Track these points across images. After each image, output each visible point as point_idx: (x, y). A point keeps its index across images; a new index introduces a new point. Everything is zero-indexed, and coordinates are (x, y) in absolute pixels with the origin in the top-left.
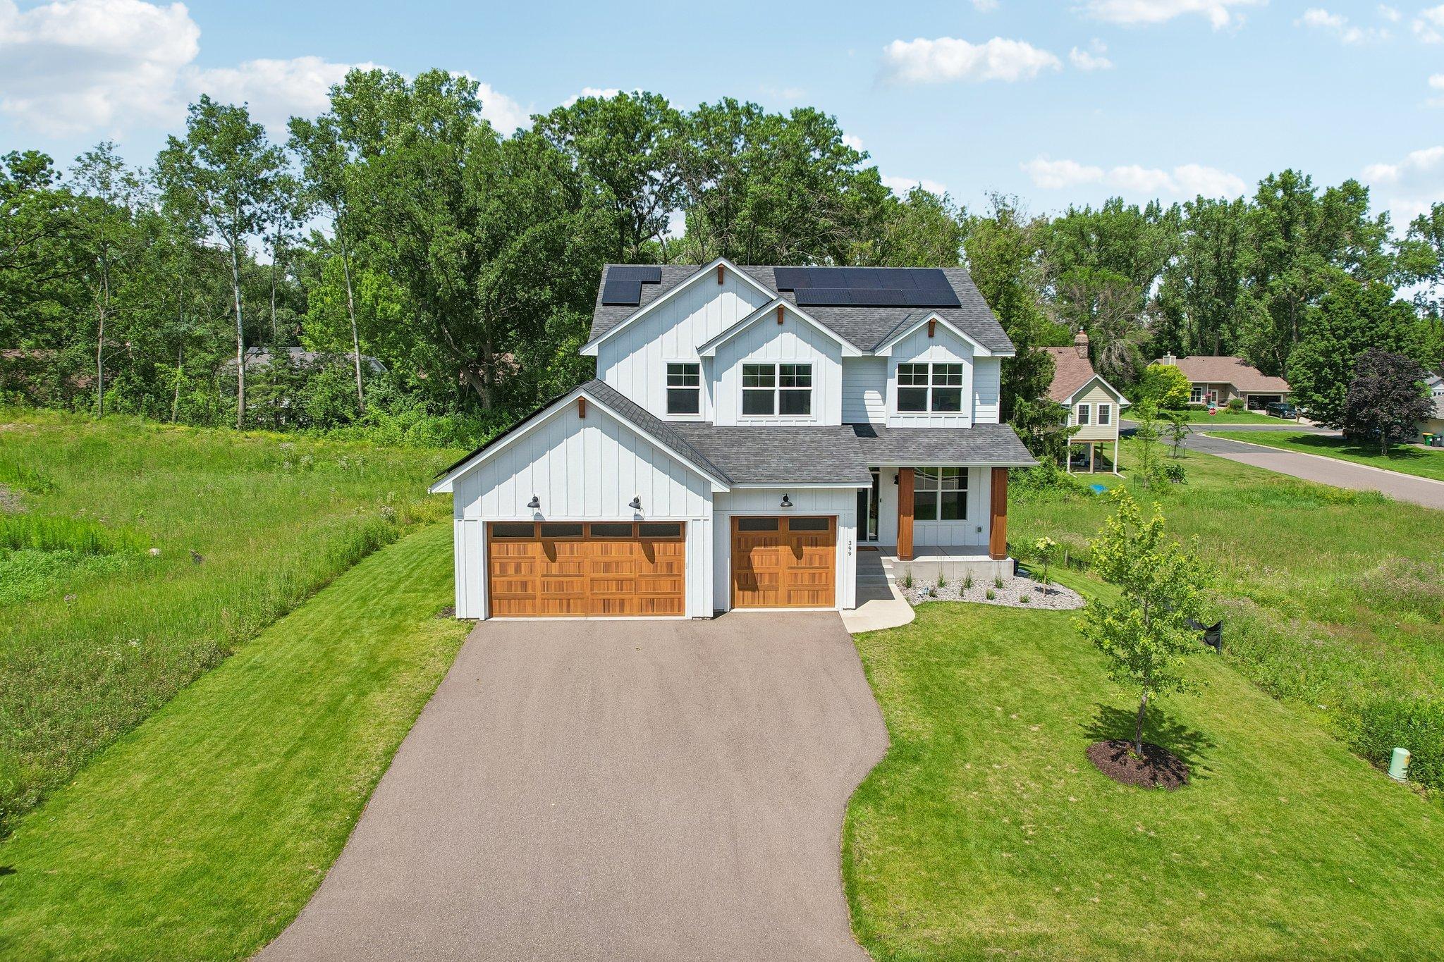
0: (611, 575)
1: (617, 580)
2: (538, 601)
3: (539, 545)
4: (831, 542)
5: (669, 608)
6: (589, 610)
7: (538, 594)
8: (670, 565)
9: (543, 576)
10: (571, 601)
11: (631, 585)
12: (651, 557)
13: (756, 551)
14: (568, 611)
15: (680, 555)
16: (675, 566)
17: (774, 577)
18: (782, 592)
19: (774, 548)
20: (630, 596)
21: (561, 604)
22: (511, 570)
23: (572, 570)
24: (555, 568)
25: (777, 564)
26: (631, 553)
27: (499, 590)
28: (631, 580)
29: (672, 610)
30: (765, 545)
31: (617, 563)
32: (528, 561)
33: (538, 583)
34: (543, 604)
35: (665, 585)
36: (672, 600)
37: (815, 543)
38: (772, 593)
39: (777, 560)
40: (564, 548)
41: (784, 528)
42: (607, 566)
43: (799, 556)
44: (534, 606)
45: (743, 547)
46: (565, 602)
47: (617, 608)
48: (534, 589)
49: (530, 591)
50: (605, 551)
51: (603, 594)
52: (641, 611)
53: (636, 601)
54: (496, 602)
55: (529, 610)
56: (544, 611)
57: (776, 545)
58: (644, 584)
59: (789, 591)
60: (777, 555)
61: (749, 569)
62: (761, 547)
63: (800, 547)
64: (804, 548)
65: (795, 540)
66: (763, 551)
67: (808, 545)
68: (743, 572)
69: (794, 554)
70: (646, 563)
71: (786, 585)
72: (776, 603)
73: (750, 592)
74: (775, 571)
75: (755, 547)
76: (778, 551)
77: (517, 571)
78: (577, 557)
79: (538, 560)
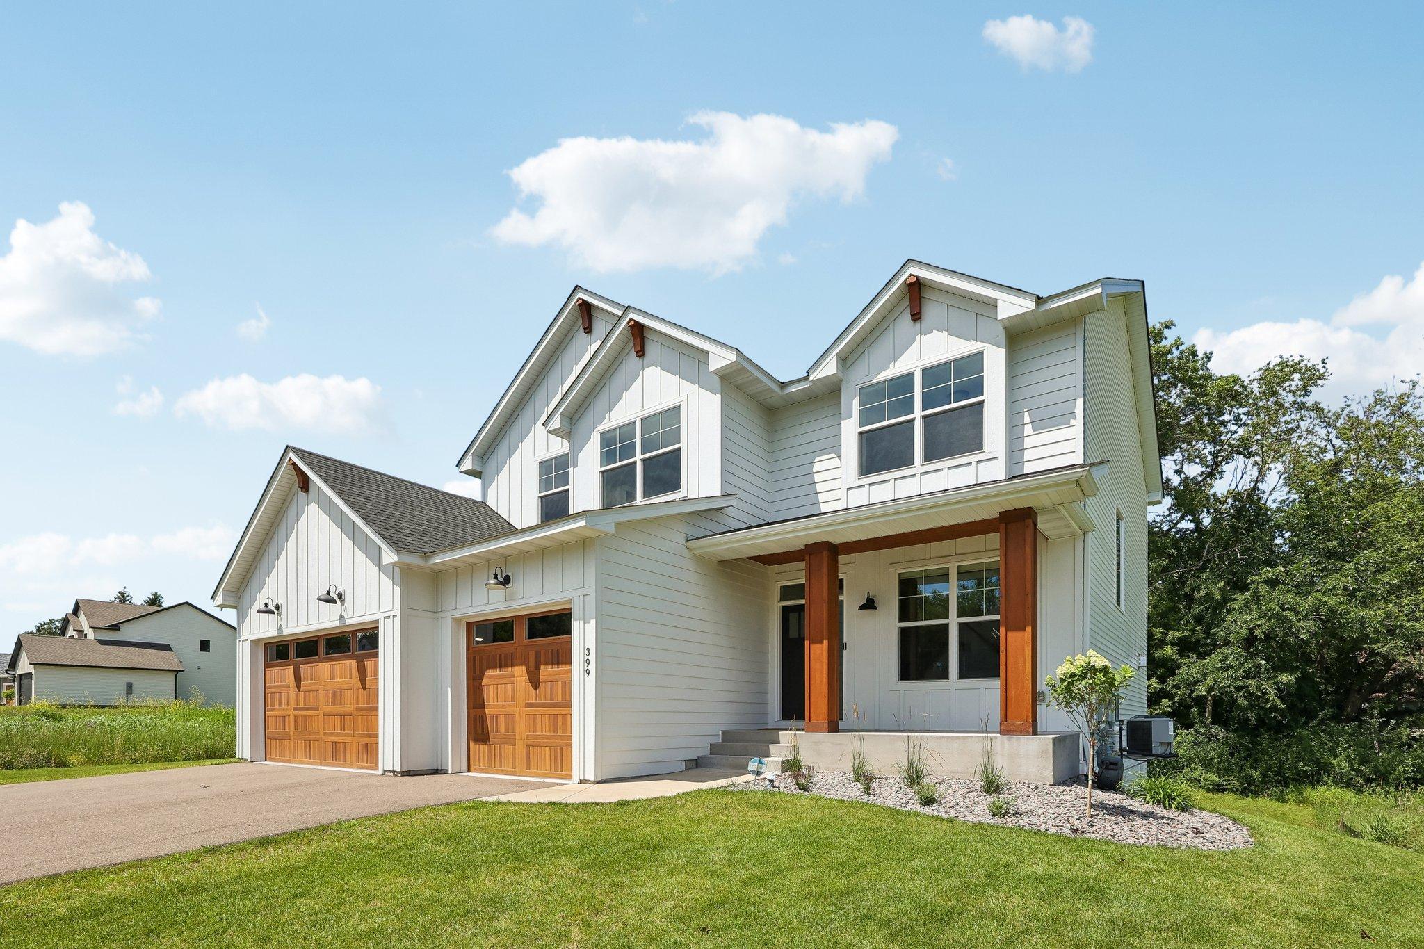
0: (337, 708)
1: (341, 715)
2: (292, 742)
3: (292, 669)
4: (565, 659)
6: (323, 757)
7: (292, 733)
9: (294, 709)
12: (364, 682)
13: (490, 678)
14: (310, 757)
19: (509, 671)
21: (305, 746)
23: (312, 701)
24: (301, 695)
25: (513, 699)
26: (351, 676)
27: (270, 729)
29: (371, 761)
30: (501, 666)
31: (341, 690)
33: (291, 718)
34: (295, 745)
37: (556, 660)
38: (508, 750)
39: (513, 691)
40: (307, 672)
41: (521, 632)
42: (335, 697)
43: (535, 683)
44: (289, 747)
45: (478, 672)
46: (308, 744)
47: (342, 755)
50: (333, 676)
51: (332, 734)
52: (360, 763)
54: (268, 742)
55: (287, 755)
56: (295, 754)
57: (512, 666)
58: (361, 719)
59: (528, 746)
60: (513, 684)
61: (483, 707)
62: (495, 670)
63: (537, 668)
64: (542, 669)
65: (532, 655)
66: (497, 676)
67: (546, 664)
68: (478, 712)
69: (531, 681)
70: (361, 691)
71: (524, 736)
72: (514, 767)
73: (486, 747)
74: (510, 711)
75: (488, 671)
76: (513, 676)
77: (280, 703)
78: (315, 684)
79: (291, 689)
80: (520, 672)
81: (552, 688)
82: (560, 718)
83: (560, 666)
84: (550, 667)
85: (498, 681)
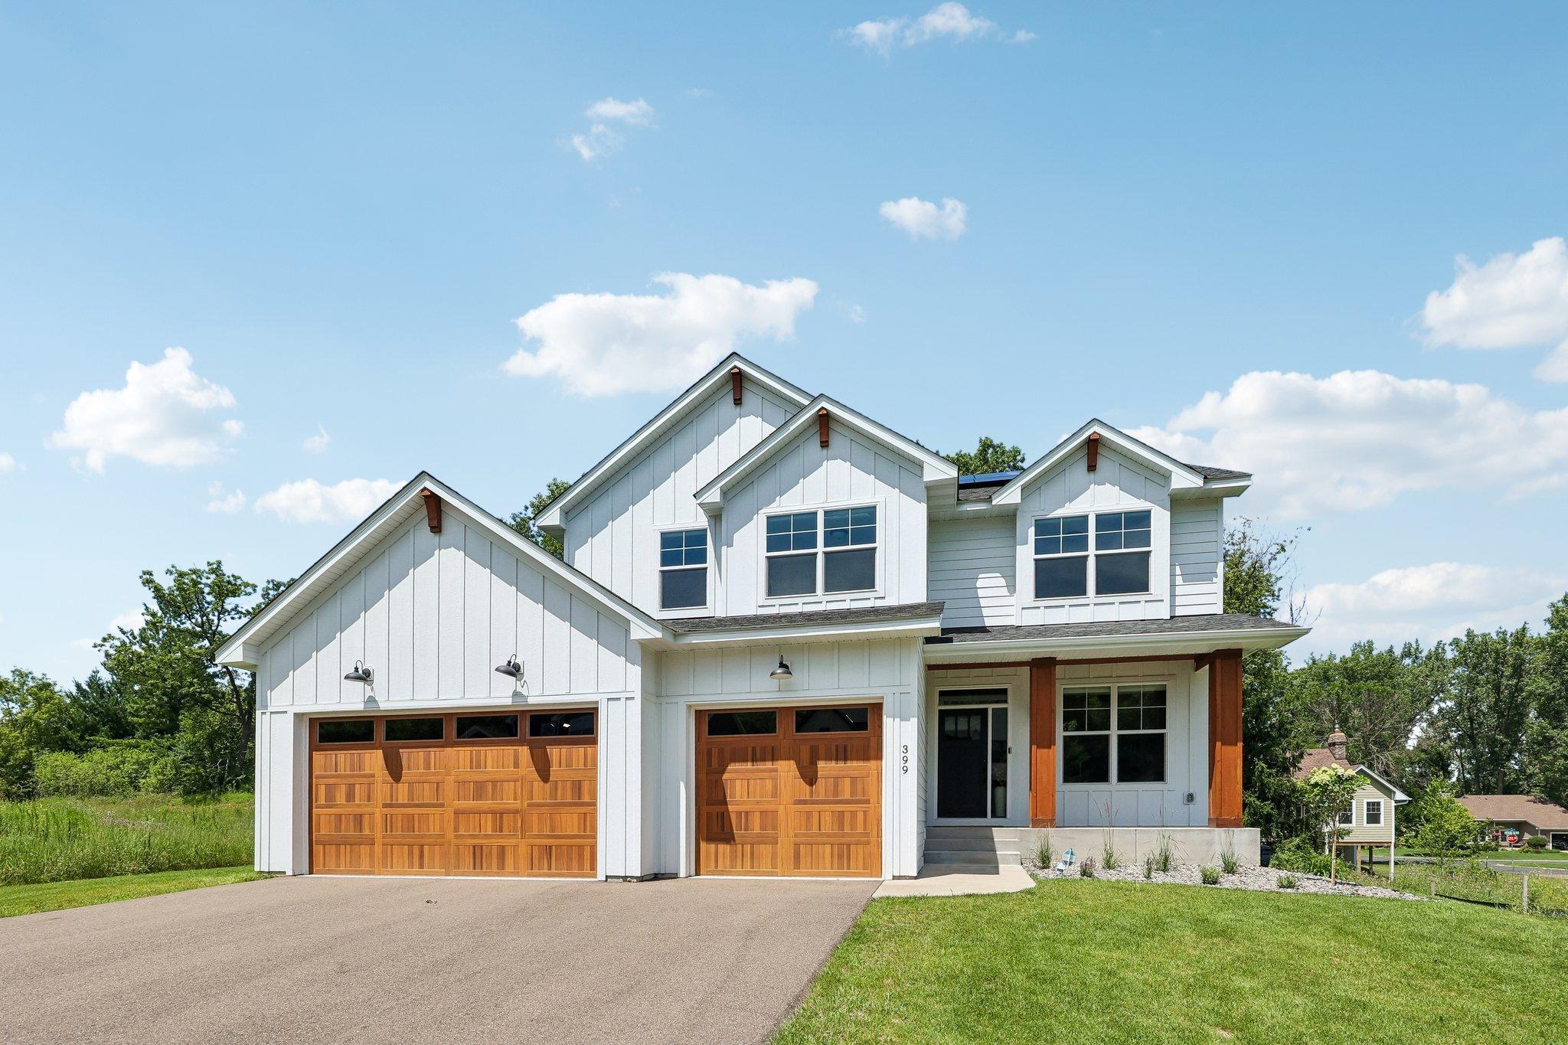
0: (485, 803)
1: (494, 813)
2: (378, 848)
3: (379, 754)
4: (872, 753)
5: (575, 863)
6: (451, 865)
7: (378, 835)
8: (577, 786)
9: (385, 806)
10: (426, 848)
11: (515, 822)
12: (544, 773)
13: (735, 771)
14: (421, 866)
15: (591, 765)
16: (586, 786)
17: (769, 818)
18: (785, 847)
19: (769, 765)
20: (513, 841)
21: (411, 854)
22: (341, 797)
23: (427, 794)
24: (402, 789)
25: (775, 794)
26: (516, 765)
27: (324, 830)
28: (516, 812)
29: (581, 867)
30: (754, 760)
31: (494, 782)
32: (365, 780)
33: (378, 817)
34: (384, 853)
35: (569, 823)
36: (581, 847)
37: (842, 754)
38: (765, 849)
39: (775, 787)
40: (415, 757)
41: (786, 727)
42: (480, 790)
43: (811, 779)
44: (372, 856)
45: (715, 764)
46: (416, 850)
47: (495, 861)
48: (372, 829)
49: (366, 832)
50: (480, 763)
51: (473, 836)
52: (532, 867)
53: (523, 850)
54: (318, 849)
55: (365, 865)
56: (386, 864)
57: (773, 760)
58: (535, 818)
59: (797, 845)
60: (775, 779)
61: (725, 803)
62: (745, 764)
63: (813, 763)
64: (821, 764)
65: (805, 750)
66: (747, 771)
67: (828, 758)
68: (719, 809)
69: (803, 777)
70: (538, 784)
71: (791, 834)
72: (774, 866)
73: (728, 847)
74: (772, 807)
75: (732, 764)
76: (776, 770)
77: (350, 796)
78: (434, 774)
79: (379, 779)
80: (786, 769)
81: (836, 785)
82: (847, 816)
83: (849, 762)
84: (833, 762)
85: (751, 775)
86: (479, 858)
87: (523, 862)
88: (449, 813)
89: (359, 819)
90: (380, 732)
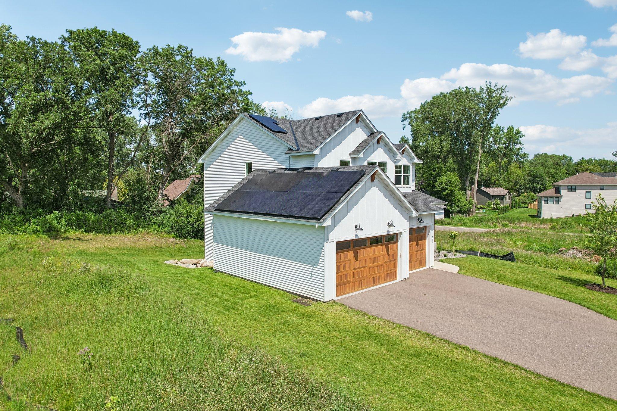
0: (376, 264)
1: (378, 266)
2: (351, 284)
3: (352, 252)
4: (425, 238)
6: (368, 285)
7: (351, 280)
8: (393, 255)
9: (354, 269)
10: (363, 282)
11: (382, 267)
12: (388, 252)
14: (361, 287)
15: (396, 249)
16: (395, 255)
17: (412, 257)
18: (413, 264)
19: (411, 243)
20: (382, 274)
21: (359, 284)
22: (341, 268)
23: (364, 264)
24: (358, 263)
28: (382, 265)
31: (378, 257)
32: (348, 262)
33: (352, 274)
34: (353, 285)
35: (392, 266)
36: (394, 273)
39: (412, 248)
42: (375, 260)
44: (350, 287)
46: (360, 282)
47: (377, 281)
48: (350, 278)
49: (348, 279)
50: (374, 252)
51: (373, 274)
52: (384, 281)
53: (383, 276)
55: (348, 290)
56: (353, 289)
59: (415, 262)
60: (412, 246)
64: (419, 242)
65: (417, 238)
69: (416, 245)
70: (387, 256)
71: (414, 260)
74: (411, 254)
77: (344, 269)
78: (365, 257)
79: (352, 261)
80: (414, 243)
82: (422, 253)
83: (422, 241)
86: (375, 281)
87: (383, 279)
88: (368, 268)
89: (346, 275)
90: (351, 246)
